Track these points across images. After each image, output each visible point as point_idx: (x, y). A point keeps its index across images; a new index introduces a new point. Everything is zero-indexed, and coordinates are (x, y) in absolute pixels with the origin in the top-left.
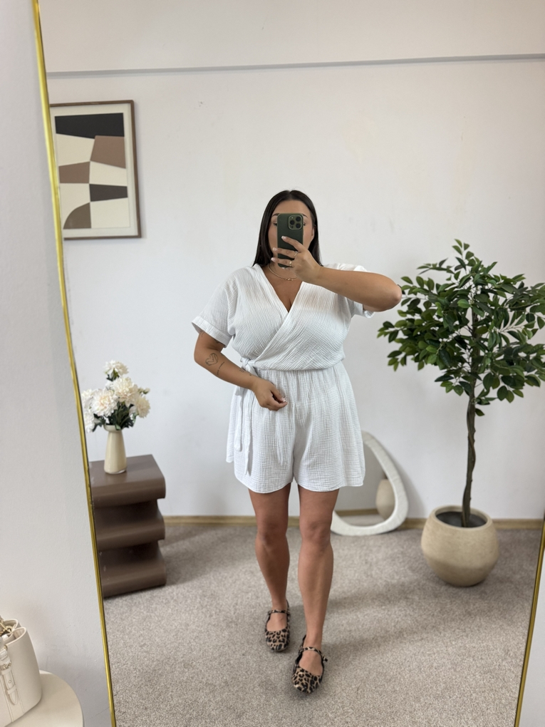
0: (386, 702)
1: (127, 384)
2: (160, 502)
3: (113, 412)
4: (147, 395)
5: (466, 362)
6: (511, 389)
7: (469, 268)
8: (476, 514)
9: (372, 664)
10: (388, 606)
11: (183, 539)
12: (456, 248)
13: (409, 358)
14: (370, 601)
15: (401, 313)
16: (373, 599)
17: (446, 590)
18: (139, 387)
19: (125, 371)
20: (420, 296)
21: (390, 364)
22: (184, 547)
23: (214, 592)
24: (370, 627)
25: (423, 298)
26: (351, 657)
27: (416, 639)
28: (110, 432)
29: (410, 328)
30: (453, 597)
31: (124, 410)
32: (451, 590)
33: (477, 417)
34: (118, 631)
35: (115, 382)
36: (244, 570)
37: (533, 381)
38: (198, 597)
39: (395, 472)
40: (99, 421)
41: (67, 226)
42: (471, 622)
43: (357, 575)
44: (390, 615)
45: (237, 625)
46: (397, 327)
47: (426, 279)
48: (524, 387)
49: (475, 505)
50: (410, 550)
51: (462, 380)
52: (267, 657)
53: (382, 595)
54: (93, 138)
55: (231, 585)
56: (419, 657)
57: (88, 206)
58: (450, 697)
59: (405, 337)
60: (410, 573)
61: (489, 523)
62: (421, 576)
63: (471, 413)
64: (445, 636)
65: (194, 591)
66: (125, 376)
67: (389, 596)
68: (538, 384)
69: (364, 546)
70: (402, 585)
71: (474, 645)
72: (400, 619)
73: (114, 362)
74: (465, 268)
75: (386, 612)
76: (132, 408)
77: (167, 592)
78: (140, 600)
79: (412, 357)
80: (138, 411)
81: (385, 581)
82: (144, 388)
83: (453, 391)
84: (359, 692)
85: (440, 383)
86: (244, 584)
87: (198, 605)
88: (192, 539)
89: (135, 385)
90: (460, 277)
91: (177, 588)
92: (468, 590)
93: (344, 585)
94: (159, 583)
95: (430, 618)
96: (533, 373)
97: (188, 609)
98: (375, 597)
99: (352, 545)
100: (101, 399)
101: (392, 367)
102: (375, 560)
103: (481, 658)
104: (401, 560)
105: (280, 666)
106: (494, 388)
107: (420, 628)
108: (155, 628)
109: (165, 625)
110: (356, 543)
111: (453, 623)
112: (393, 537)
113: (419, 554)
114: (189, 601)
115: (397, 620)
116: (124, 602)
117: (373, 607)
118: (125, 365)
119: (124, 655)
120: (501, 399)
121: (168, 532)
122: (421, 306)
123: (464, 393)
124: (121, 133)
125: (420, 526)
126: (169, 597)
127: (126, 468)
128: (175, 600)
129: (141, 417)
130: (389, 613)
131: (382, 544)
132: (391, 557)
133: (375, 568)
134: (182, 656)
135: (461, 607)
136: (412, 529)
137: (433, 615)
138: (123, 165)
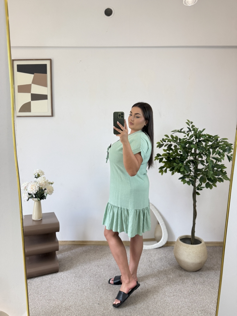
1: (44, 179)
2: (57, 233)
3: (37, 192)
4: (52, 185)
5: (192, 171)
6: (211, 184)
7: (193, 132)
8: (197, 239)
9: (152, 307)
10: (159, 281)
11: (67, 251)
12: (187, 123)
13: (168, 169)
14: (151, 279)
15: (164, 150)
16: (152, 277)
17: (185, 273)
18: (49, 181)
19: (43, 174)
20: (172, 143)
21: (160, 172)
22: (68, 255)
23: (81, 275)
25: (174, 144)
27: (171, 295)
28: (35, 201)
29: (168, 157)
30: (187, 276)
31: (42, 192)
32: (187, 273)
33: (197, 196)
34: (35, 293)
35: (38, 179)
36: (94, 265)
37: (221, 180)
38: (73, 277)
39: (162, 220)
40: (30, 196)
41: (20, 111)
42: (195, 287)
43: (145, 267)
44: (160, 285)
46: (163, 156)
47: (175, 136)
48: (217, 183)
49: (197, 235)
50: (169, 256)
51: (190, 179)
53: (156, 275)
54: (33, 74)
55: (88, 272)
56: (173, 304)
57: (30, 102)
59: (166, 160)
60: (168, 266)
61: (203, 243)
62: (174, 267)
63: (194, 194)
64: (184, 294)
65: (71, 275)
66: (43, 176)
67: (159, 276)
68: (223, 181)
69: (148, 254)
70: (165, 271)
71: (197, 298)
73: (38, 170)
74: (191, 132)
76: (45, 190)
77: (59, 275)
78: (46, 279)
79: (169, 169)
80: (48, 192)
81: (158, 269)
82: (51, 182)
83: (186, 183)
85: (181, 180)
86: (94, 271)
87: (73, 281)
88: (71, 251)
89: (48, 180)
90: (189, 136)
91: (64, 273)
92: (194, 273)
94: (56, 271)
95: (177, 286)
96: (220, 177)
97: (68, 283)
100: (32, 186)
101: (161, 173)
102: (153, 260)
103: (200, 304)
104: (165, 260)
106: (204, 183)
107: (173, 290)
108: (53, 292)
109: (57, 290)
110: (145, 253)
111: (188, 288)
112: (161, 250)
113: (173, 257)
114: (69, 279)
115: (164, 287)
116: (39, 280)
118: (43, 171)
119: (37, 304)
120: (207, 188)
121: (60, 248)
122: (173, 147)
123: (191, 185)
124: (46, 72)
125: (173, 245)
126: (60, 278)
127: (42, 218)
128: (63, 279)
129: (49, 194)
131: (157, 253)
132: (160, 259)
133: (153, 264)
134: (64, 304)
135: (191, 281)
136: (170, 246)
137: (179, 284)
138: (46, 85)
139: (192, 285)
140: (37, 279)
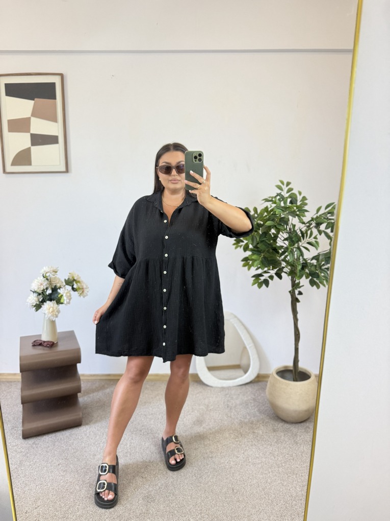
0: (231, 510)
2: (78, 365)
8: (302, 371)
9: (225, 481)
10: (240, 439)
11: (98, 391)
14: (228, 435)
16: (230, 433)
17: (282, 426)
22: (98, 397)
24: (226, 454)
26: (210, 477)
30: (286, 431)
32: (287, 426)
34: (43, 460)
36: (140, 414)
38: (105, 434)
39: (251, 341)
41: (14, 163)
42: (297, 449)
43: (220, 416)
44: (241, 445)
45: (131, 454)
49: (302, 365)
50: (259, 397)
52: (151, 478)
53: (237, 430)
54: (34, 100)
57: (30, 148)
58: (277, 504)
60: (258, 414)
61: (313, 378)
62: (266, 416)
63: (293, 300)
64: (278, 459)
65: (102, 430)
67: (241, 431)
69: (227, 394)
70: (252, 423)
71: (297, 466)
72: (247, 448)
75: (238, 443)
77: (82, 430)
78: (62, 437)
81: (240, 420)
84: (214, 502)
86: (139, 424)
87: (104, 440)
88: (104, 391)
91: (90, 428)
92: (297, 425)
93: (210, 423)
94: (77, 424)
95: (268, 447)
97: (96, 443)
98: (231, 432)
99: (219, 394)
102: (234, 405)
104: (253, 405)
105: (159, 485)
107: (261, 454)
108: (71, 458)
109: (78, 455)
110: (222, 393)
111: (284, 450)
112: (248, 388)
113: (266, 400)
114: (98, 437)
115: (245, 448)
116: (50, 439)
117: (229, 440)
119: (46, 478)
120: (313, 287)
121: (84, 386)
124: (54, 97)
125: (265, 380)
126: (83, 435)
128: (88, 437)
130: (241, 444)
131: (240, 393)
132: (246, 403)
133: (234, 411)
134: (88, 478)
135: (291, 439)
136: (263, 381)
137: (271, 444)
138: (55, 120)
139: (291, 446)
140: (47, 438)
